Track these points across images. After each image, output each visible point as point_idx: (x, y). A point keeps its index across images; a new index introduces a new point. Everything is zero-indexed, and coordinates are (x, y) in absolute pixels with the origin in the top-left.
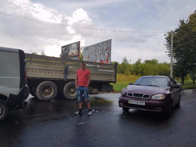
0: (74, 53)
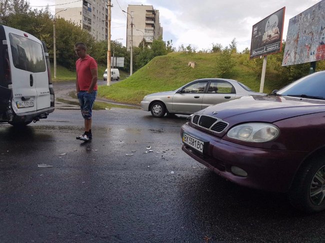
0: (273, 35)
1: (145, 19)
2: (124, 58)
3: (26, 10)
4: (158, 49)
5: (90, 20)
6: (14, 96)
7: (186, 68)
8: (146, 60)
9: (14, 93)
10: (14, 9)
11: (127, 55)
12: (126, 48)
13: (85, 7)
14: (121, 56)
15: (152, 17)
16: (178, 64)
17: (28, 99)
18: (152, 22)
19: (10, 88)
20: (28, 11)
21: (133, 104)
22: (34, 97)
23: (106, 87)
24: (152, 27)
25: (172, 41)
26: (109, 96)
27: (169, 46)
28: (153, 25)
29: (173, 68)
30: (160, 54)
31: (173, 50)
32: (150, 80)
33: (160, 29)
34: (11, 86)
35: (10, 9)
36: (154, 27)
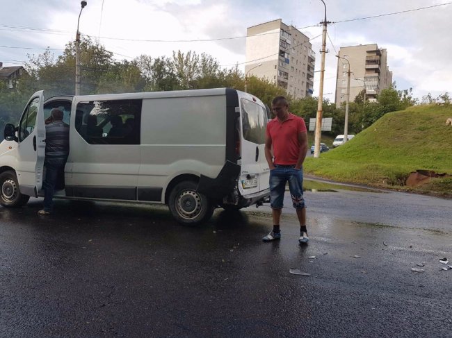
1: (365, 63)
2: (331, 119)
3: (215, 71)
4: (391, 102)
5: (286, 74)
6: (242, 174)
7: (442, 128)
8: (370, 119)
9: (242, 170)
10: (202, 72)
11: (336, 114)
12: (335, 105)
13: (282, 58)
14: (327, 117)
15: (376, 59)
16: (427, 122)
17: (254, 177)
18: (376, 66)
19: (238, 164)
20: (217, 72)
21: (360, 184)
22: (258, 175)
23: (312, 159)
24: (376, 72)
25: (411, 89)
26: (319, 172)
27: (407, 96)
28: (377, 70)
29: (420, 129)
30: (393, 109)
31: (414, 102)
32: (378, 147)
33: (389, 75)
34: (240, 162)
35: (198, 72)
36: (379, 73)
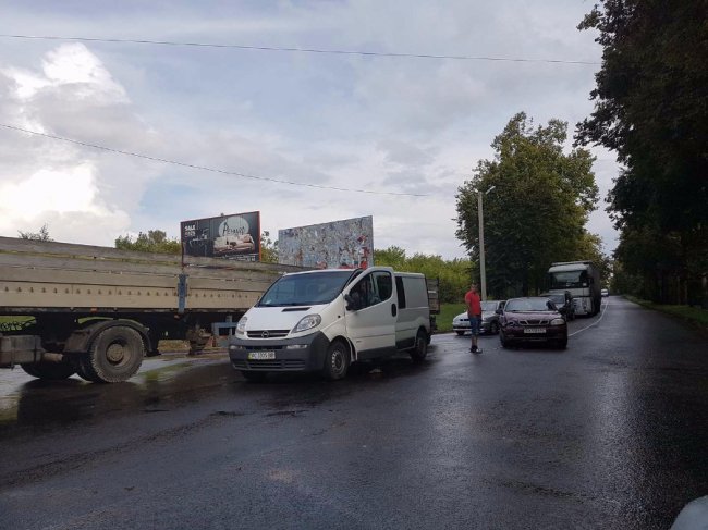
0: (239, 242)
